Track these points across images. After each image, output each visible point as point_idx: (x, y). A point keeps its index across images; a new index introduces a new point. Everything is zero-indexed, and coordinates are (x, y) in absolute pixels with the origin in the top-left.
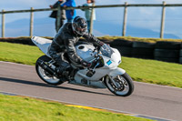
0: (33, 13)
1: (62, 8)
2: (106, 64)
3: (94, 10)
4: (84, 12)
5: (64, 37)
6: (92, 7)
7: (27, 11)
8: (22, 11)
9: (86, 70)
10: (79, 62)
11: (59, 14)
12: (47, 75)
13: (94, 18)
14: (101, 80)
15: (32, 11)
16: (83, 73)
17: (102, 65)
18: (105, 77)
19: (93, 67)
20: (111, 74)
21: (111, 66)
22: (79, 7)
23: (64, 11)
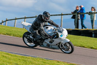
0: (63, 16)
1: (78, 13)
2: (60, 37)
3: (95, 14)
4: (90, 16)
5: (38, 22)
6: (94, 13)
7: (59, 15)
8: (57, 15)
9: (49, 40)
10: (46, 35)
11: (76, 17)
12: (29, 42)
13: (95, 19)
14: (57, 45)
15: (62, 15)
16: (47, 41)
17: (58, 37)
18: (59, 44)
19: (53, 38)
20: (62, 42)
21: (62, 38)
22: (87, 13)
23: (79, 15)
